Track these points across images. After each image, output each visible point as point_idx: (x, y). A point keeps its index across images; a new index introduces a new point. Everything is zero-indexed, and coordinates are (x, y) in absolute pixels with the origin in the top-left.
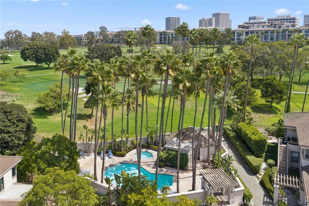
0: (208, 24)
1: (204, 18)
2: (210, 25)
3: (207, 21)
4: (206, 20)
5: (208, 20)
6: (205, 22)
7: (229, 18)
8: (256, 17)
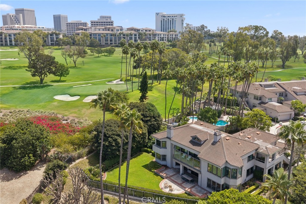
0: (15, 20)
1: (9, 14)
2: (18, 22)
3: (13, 18)
4: (11, 16)
5: (14, 16)
6: (11, 18)
7: (34, 15)
8: (60, 15)
